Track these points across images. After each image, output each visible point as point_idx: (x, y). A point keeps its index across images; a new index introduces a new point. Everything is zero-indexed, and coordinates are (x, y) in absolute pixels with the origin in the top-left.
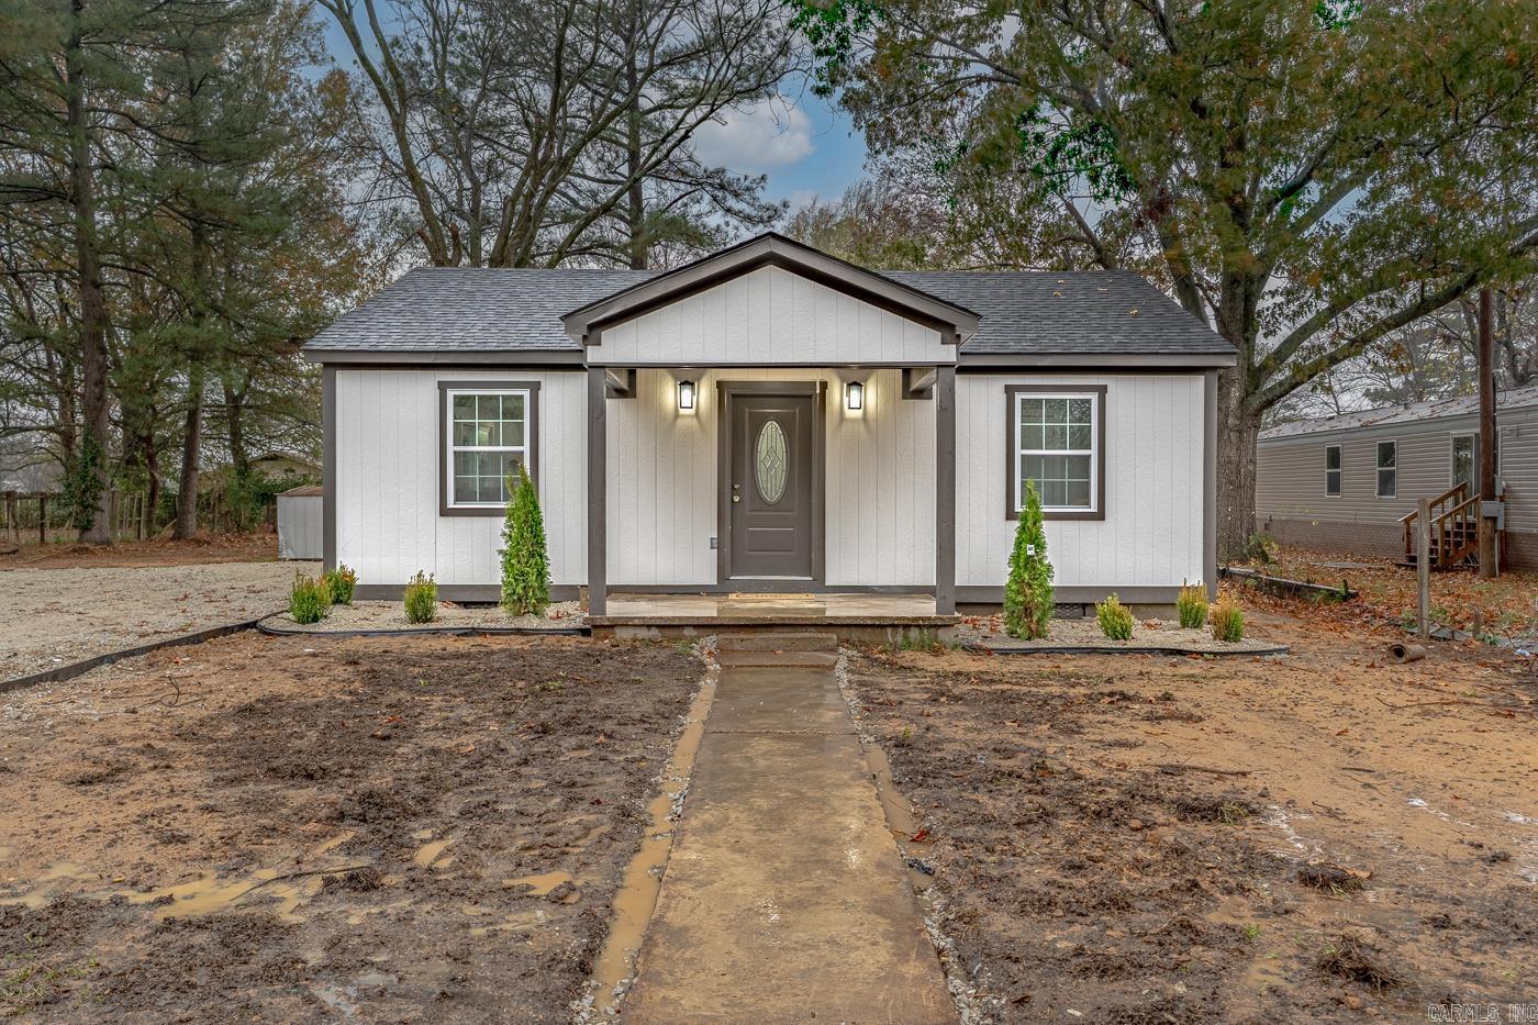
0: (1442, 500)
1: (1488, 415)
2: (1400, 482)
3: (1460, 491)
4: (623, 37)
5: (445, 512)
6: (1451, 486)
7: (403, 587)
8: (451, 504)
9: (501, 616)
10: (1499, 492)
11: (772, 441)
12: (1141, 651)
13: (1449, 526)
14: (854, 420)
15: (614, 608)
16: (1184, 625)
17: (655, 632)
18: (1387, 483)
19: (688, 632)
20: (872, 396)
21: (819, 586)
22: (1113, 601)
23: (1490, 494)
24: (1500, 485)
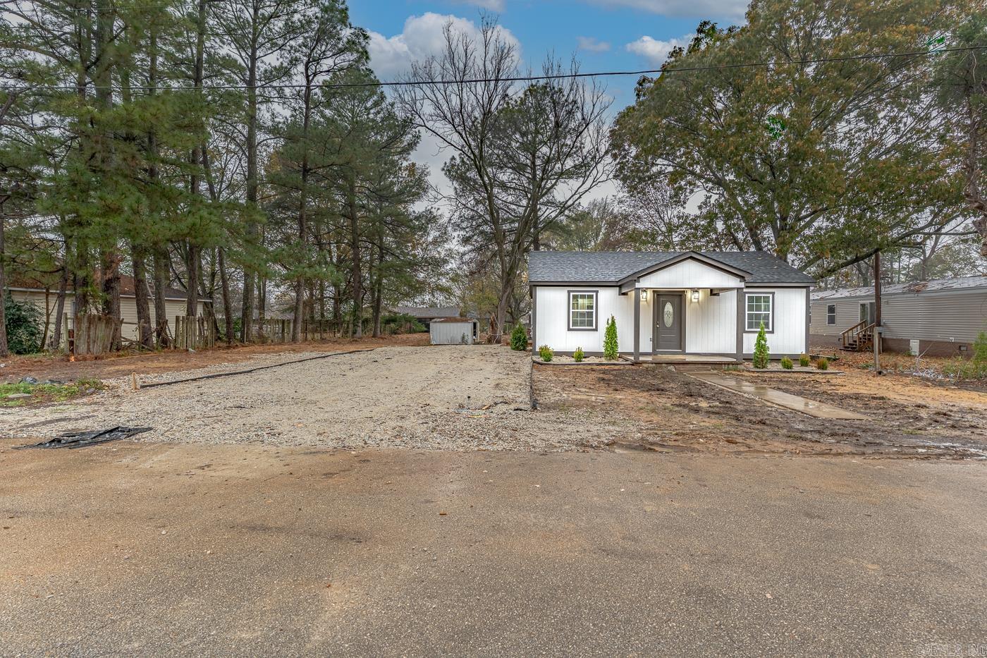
0: (857, 326)
1: (878, 296)
2: (837, 320)
3: (863, 323)
4: (531, 154)
5: (569, 329)
6: (859, 322)
7: (573, 352)
8: (571, 327)
9: (604, 360)
10: (882, 324)
11: (669, 308)
12: (795, 372)
13: (861, 336)
14: (695, 302)
15: (641, 359)
16: (802, 366)
17: (654, 365)
18: (832, 320)
19: (664, 365)
20: (701, 295)
21: (684, 353)
22: (786, 358)
23: (879, 324)
24: (883, 321)
